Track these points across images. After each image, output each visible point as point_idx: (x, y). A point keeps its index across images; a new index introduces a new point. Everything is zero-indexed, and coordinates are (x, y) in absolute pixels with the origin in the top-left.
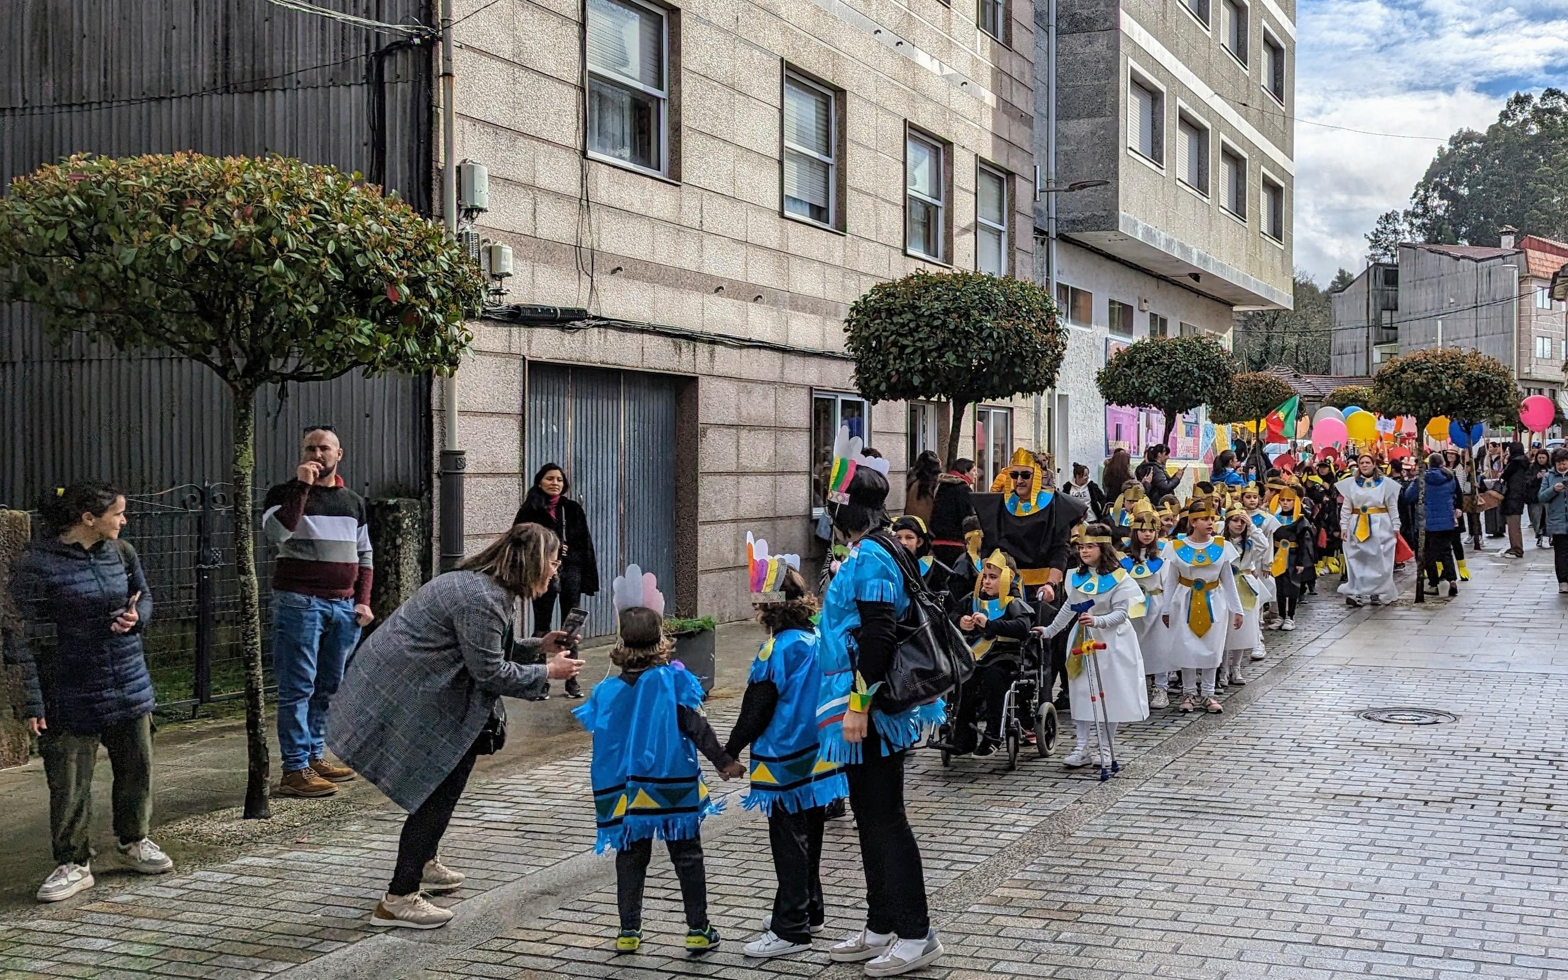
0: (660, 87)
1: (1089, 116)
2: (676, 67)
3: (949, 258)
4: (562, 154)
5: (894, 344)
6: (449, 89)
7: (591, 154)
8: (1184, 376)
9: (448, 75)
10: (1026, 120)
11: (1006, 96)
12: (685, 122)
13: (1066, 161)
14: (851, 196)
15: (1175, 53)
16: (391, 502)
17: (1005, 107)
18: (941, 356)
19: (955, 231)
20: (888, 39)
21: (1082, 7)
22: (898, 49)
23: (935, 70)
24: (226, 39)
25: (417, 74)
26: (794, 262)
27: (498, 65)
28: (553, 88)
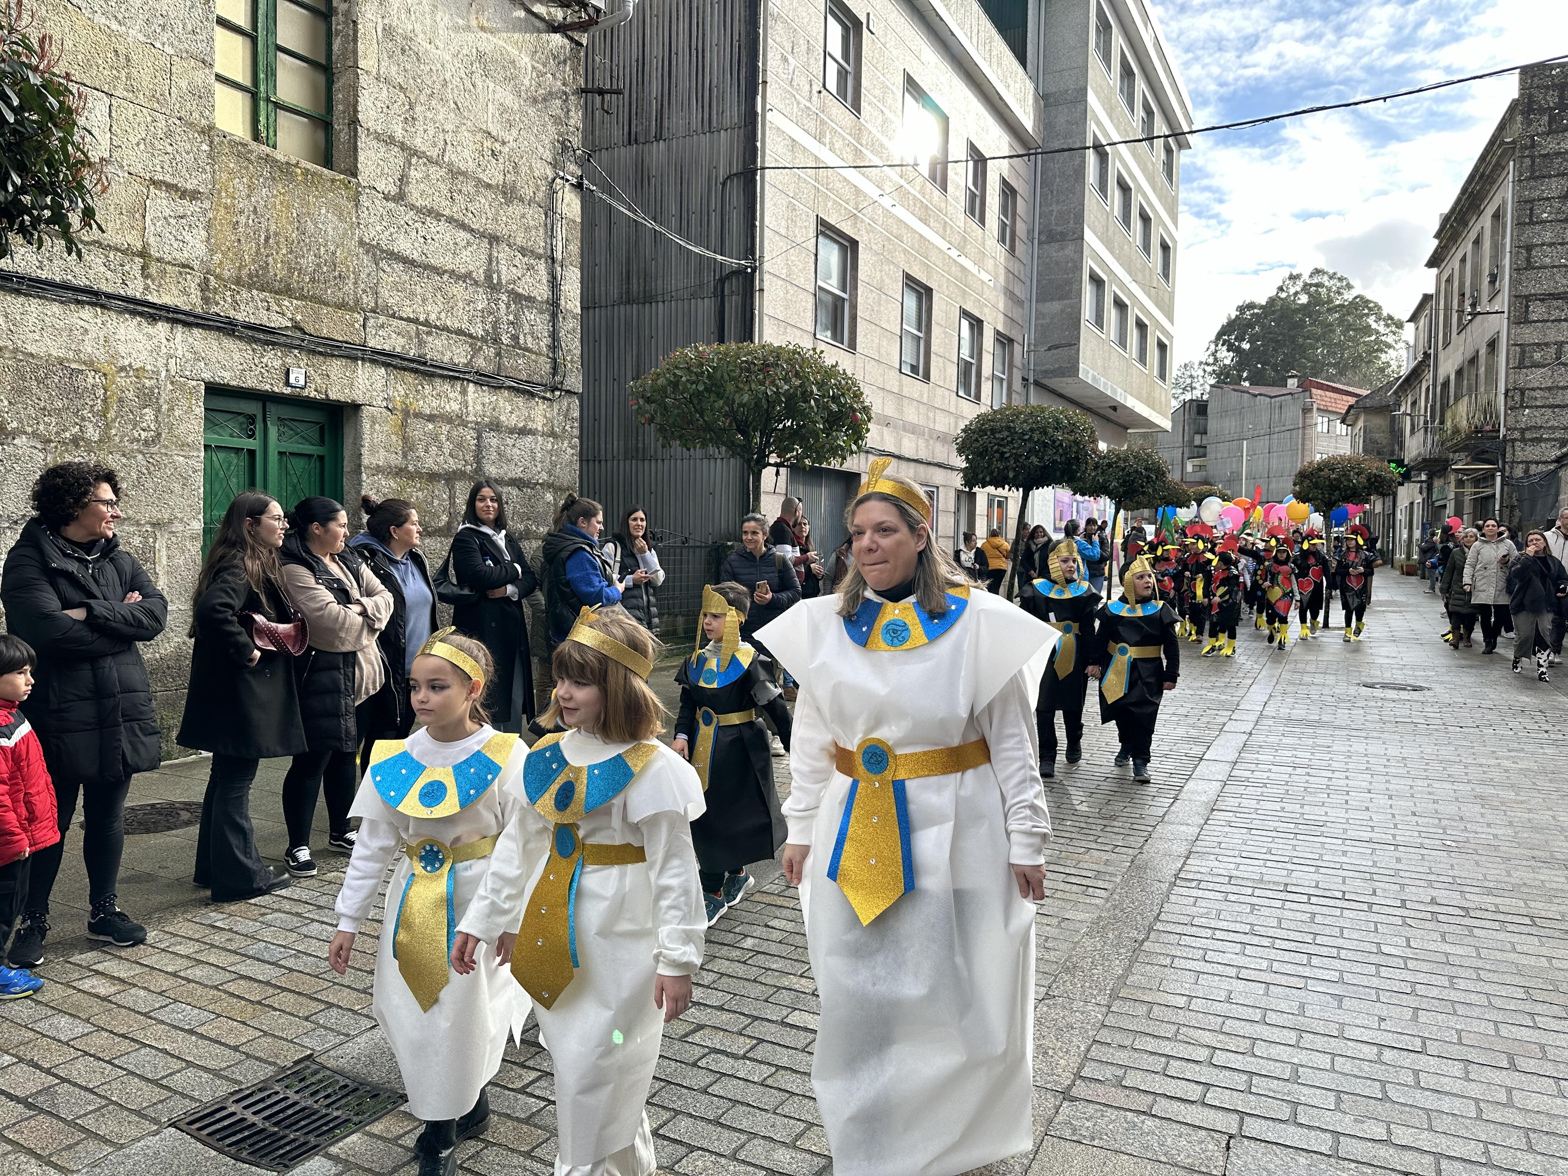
0: (844, 291)
1: (1059, 299)
2: (855, 278)
3: (978, 397)
4: (805, 336)
5: (996, 452)
6: (761, 298)
7: (818, 336)
8: (1134, 475)
9: (761, 290)
10: (1019, 303)
11: (1011, 288)
12: (859, 314)
13: (1043, 332)
14: (933, 357)
15: (1112, 253)
16: (729, 543)
17: (1010, 294)
18: (1028, 458)
19: (983, 379)
20: (954, 253)
21: (1057, 225)
22: (959, 260)
23: (976, 272)
24: (628, 272)
25: (745, 289)
26: (906, 401)
27: (780, 282)
28: (803, 295)
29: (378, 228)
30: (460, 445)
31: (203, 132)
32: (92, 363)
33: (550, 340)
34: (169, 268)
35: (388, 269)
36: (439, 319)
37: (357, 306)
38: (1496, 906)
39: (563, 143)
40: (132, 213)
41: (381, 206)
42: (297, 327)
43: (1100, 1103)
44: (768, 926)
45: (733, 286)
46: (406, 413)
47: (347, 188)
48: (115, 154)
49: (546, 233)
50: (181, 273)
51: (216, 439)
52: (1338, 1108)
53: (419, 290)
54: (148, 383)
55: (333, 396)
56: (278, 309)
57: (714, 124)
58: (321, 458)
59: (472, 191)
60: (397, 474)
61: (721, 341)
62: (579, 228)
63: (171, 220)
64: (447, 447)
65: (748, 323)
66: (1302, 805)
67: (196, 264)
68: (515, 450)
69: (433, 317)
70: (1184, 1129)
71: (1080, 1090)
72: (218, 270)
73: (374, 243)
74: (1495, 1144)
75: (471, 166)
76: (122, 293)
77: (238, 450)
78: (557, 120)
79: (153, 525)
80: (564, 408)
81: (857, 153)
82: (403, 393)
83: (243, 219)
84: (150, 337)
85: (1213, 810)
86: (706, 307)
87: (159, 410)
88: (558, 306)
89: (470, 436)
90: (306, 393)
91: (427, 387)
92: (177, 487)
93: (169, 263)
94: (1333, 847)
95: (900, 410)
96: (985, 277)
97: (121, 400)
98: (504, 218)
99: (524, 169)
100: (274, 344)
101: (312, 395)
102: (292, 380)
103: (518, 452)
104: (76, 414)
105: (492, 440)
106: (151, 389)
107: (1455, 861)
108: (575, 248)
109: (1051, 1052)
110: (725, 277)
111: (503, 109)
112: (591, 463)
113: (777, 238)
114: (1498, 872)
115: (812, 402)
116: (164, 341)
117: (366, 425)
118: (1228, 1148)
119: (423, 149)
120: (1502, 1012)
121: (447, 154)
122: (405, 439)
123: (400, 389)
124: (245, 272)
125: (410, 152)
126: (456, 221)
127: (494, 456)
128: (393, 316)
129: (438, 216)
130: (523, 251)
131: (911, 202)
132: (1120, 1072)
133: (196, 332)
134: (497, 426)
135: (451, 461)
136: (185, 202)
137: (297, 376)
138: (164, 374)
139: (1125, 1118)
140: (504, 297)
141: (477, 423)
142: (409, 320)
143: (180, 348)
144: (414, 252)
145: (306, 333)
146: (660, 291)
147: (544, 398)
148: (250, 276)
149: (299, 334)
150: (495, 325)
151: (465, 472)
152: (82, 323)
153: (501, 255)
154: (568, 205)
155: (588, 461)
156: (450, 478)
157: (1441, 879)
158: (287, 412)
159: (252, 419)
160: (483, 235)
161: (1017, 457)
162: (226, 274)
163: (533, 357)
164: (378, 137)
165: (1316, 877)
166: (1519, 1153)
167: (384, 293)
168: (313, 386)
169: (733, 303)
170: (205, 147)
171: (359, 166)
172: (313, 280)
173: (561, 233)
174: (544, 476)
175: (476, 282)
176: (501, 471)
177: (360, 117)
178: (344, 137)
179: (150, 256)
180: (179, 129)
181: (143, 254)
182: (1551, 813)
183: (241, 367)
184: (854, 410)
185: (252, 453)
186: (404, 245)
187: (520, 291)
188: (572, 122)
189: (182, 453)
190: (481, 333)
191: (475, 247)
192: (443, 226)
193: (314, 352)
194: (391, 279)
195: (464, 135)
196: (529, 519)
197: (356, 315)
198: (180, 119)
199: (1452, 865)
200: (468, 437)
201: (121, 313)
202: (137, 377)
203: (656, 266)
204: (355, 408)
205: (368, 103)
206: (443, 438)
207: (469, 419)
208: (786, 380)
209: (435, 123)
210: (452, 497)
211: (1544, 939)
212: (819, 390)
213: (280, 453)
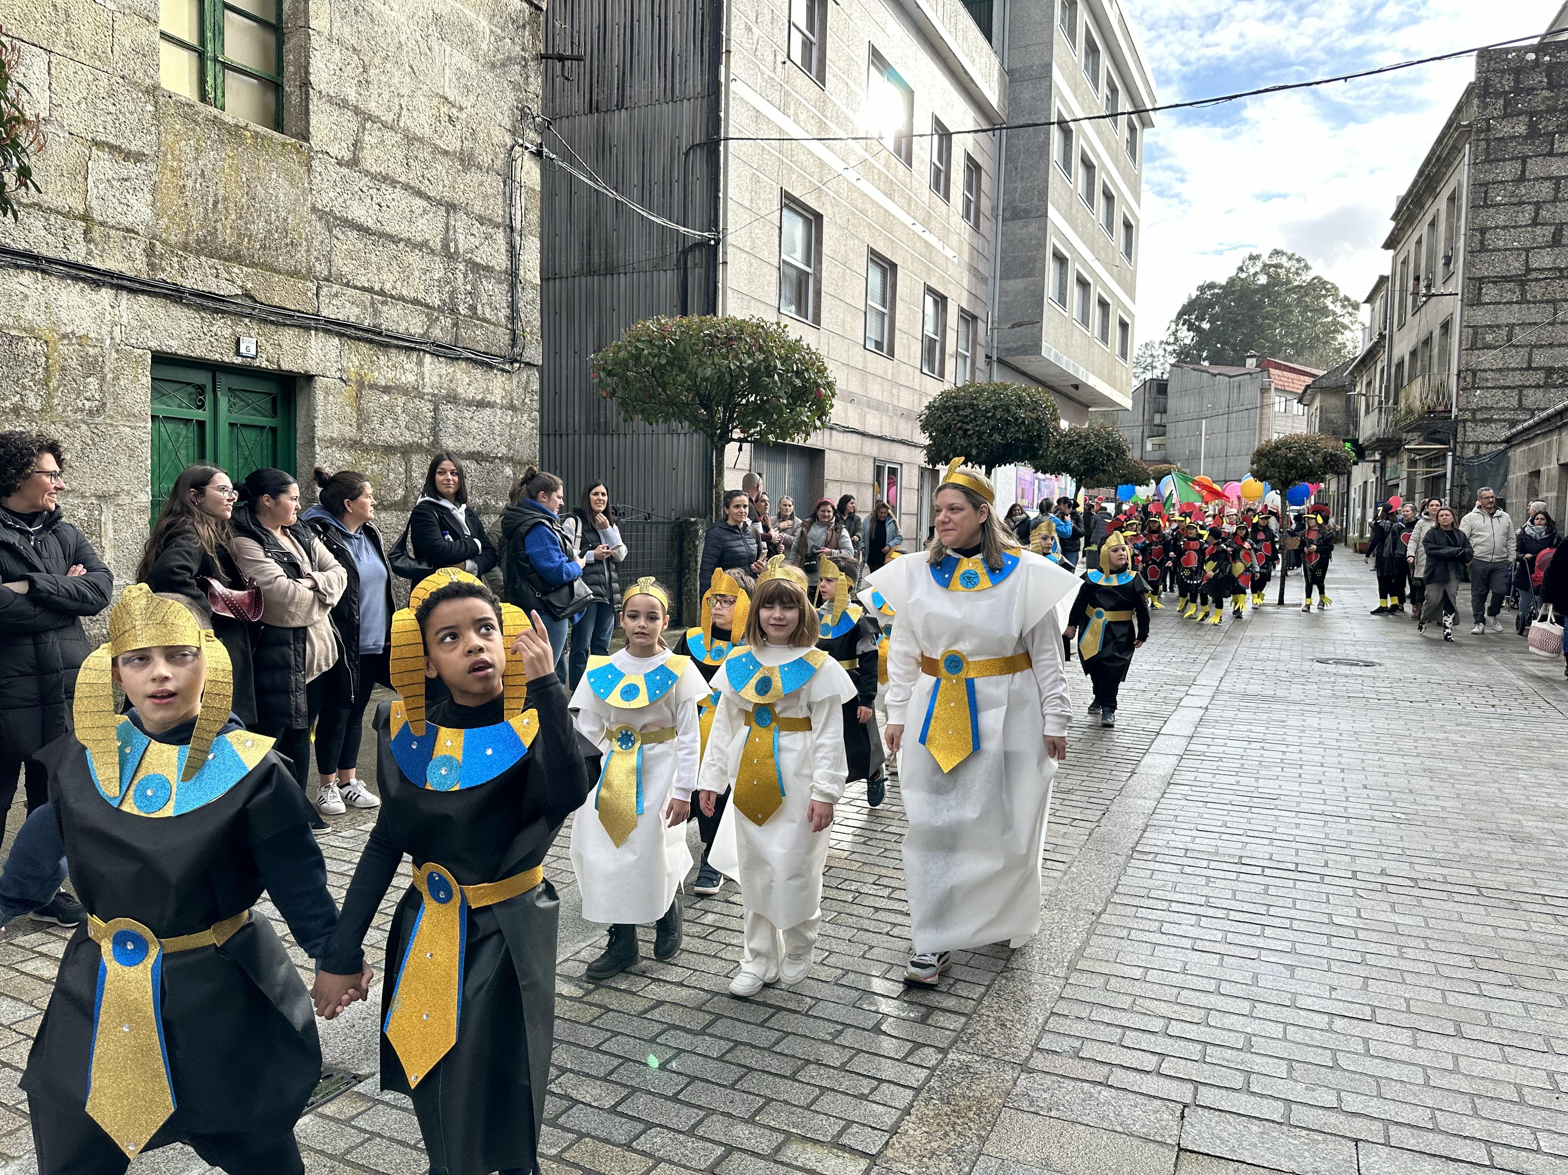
0: (809, 265)
1: (1023, 277)
2: (819, 252)
3: (942, 374)
4: (769, 310)
5: (959, 429)
6: (725, 271)
7: (782, 311)
8: (1095, 453)
9: (725, 263)
10: (983, 280)
11: (975, 265)
12: (823, 289)
13: (1006, 309)
14: (897, 332)
15: (1076, 231)
16: (693, 519)
17: (974, 271)
19: (947, 356)
20: (918, 229)
21: (1021, 201)
22: (923, 235)
23: (940, 249)
24: (589, 243)
25: (708, 262)
26: (870, 377)
27: (744, 255)
28: (767, 269)
29: (331, 194)
30: (416, 418)
31: (147, 92)
32: (32, 330)
33: (509, 310)
34: (112, 232)
35: (342, 237)
36: (394, 288)
37: (309, 274)
38: (1444, 876)
39: (522, 110)
40: (73, 175)
41: (335, 172)
42: (248, 295)
43: (1057, 1075)
44: (729, 902)
45: (696, 258)
46: (361, 384)
47: (299, 152)
48: (54, 113)
49: (505, 201)
50: (125, 238)
51: (164, 410)
52: (1290, 1077)
53: (374, 258)
54: (91, 351)
55: (285, 366)
56: (228, 277)
57: (677, 93)
58: (274, 430)
59: (429, 157)
60: (352, 446)
61: (684, 313)
62: (538, 197)
63: (114, 183)
64: (403, 419)
65: (711, 296)
66: (1257, 779)
67: (141, 229)
68: (473, 423)
69: (388, 287)
70: (1141, 1100)
71: (1039, 1061)
72: (164, 236)
73: (328, 209)
74: (1441, 1110)
75: (427, 132)
76: (64, 258)
77: (187, 421)
78: (516, 87)
79: (99, 497)
80: (524, 380)
81: (822, 125)
82: (357, 363)
83: (190, 183)
84: (94, 304)
85: (1169, 784)
86: (668, 280)
87: (103, 379)
88: (517, 276)
89: (426, 408)
90: (257, 363)
91: (382, 357)
92: (123, 459)
93: (113, 227)
94: (1286, 820)
95: (864, 385)
96: (950, 253)
97: (63, 369)
98: (462, 186)
99: (481, 136)
100: (223, 312)
101: (263, 365)
102: (243, 350)
103: (476, 425)
104: (16, 382)
105: (449, 412)
106: (95, 357)
107: (1404, 833)
108: (534, 217)
109: (1009, 1024)
110: (688, 249)
111: (460, 74)
112: (552, 437)
113: (741, 210)
114: (1446, 843)
115: (776, 377)
116: (109, 308)
117: (320, 396)
118: (1183, 1117)
119: (377, 113)
120: (1449, 981)
121: (402, 119)
122: (359, 410)
123: (355, 359)
124: (192, 238)
125: (365, 117)
126: (412, 188)
127: (451, 429)
128: (347, 285)
129: (394, 183)
130: (481, 220)
131: (876, 177)
132: (1077, 1044)
133: (142, 298)
134: (455, 398)
135: (407, 433)
136: (130, 165)
137: (248, 346)
138: (108, 342)
139: (1082, 1088)
140: (462, 267)
141: (434, 395)
142: (364, 289)
143: (125, 316)
144: (369, 219)
145: (256, 302)
146: (622, 263)
147: (503, 370)
148: (198, 241)
149: (249, 302)
150: (452, 295)
151: (422, 445)
152: (22, 288)
153: (458, 224)
154: (527, 173)
155: (549, 435)
156: (407, 451)
157: (1391, 850)
158: (237, 382)
159: (201, 390)
160: (440, 203)
161: (980, 435)
162: (173, 239)
163: (492, 328)
164: (330, 100)
165: (1270, 849)
166: (1464, 1118)
167: (338, 261)
168: (265, 356)
169: (696, 277)
170: (150, 108)
171: (311, 129)
172: (264, 247)
173: (520, 202)
174: (503, 451)
175: (433, 251)
176: (459, 445)
177: (312, 78)
178: (295, 99)
179: (93, 220)
180: (122, 89)
181: (86, 217)
182: (1497, 785)
183: (189, 336)
184: (818, 386)
185: (201, 424)
186: (358, 212)
187: (478, 260)
188: (531, 88)
189: (128, 424)
190: (437, 303)
191: (431, 215)
192: (398, 193)
193: (265, 321)
194: (345, 247)
195: (420, 100)
196: (488, 493)
197: (309, 284)
198: (123, 78)
199: (1401, 837)
200: (425, 409)
201: (62, 278)
202: (80, 345)
203: (618, 237)
204: (309, 378)
205: (320, 65)
206: (399, 410)
207: (426, 391)
208: (750, 354)
209: (390, 87)
210: (408, 471)
211: (1489, 909)
212: (782, 365)
213: (231, 425)
